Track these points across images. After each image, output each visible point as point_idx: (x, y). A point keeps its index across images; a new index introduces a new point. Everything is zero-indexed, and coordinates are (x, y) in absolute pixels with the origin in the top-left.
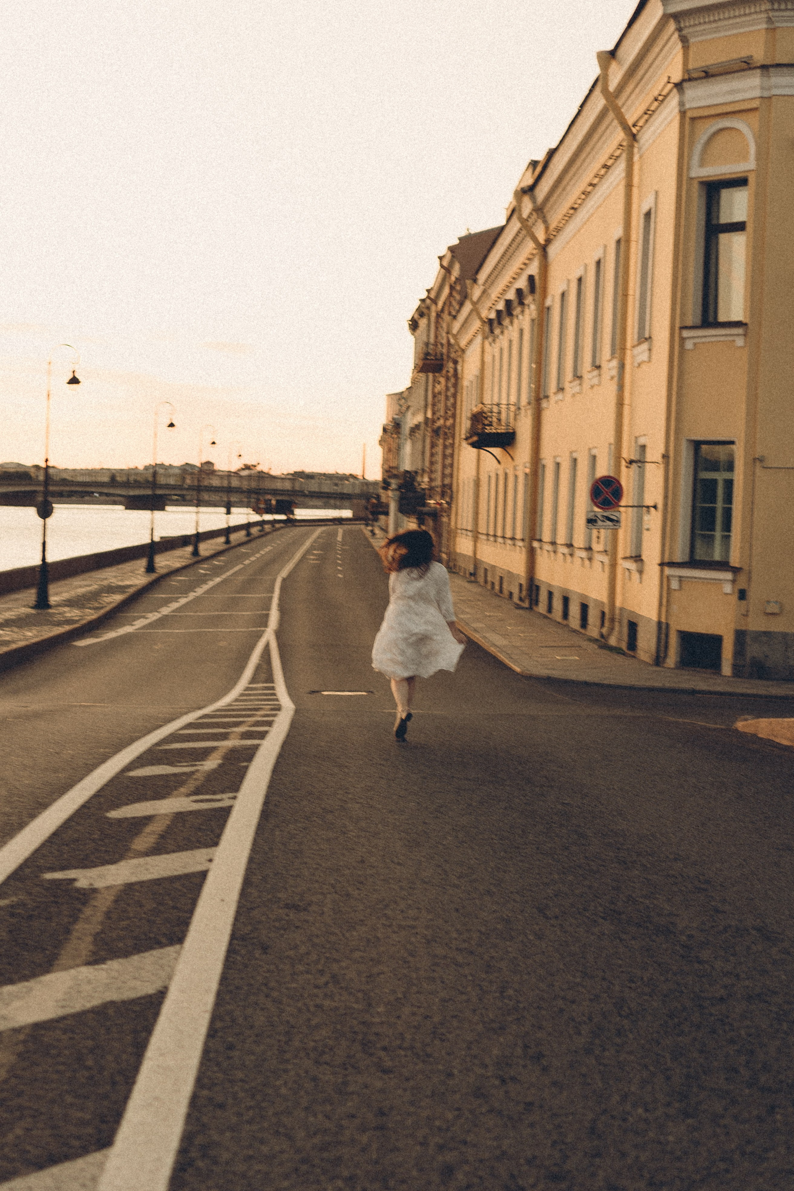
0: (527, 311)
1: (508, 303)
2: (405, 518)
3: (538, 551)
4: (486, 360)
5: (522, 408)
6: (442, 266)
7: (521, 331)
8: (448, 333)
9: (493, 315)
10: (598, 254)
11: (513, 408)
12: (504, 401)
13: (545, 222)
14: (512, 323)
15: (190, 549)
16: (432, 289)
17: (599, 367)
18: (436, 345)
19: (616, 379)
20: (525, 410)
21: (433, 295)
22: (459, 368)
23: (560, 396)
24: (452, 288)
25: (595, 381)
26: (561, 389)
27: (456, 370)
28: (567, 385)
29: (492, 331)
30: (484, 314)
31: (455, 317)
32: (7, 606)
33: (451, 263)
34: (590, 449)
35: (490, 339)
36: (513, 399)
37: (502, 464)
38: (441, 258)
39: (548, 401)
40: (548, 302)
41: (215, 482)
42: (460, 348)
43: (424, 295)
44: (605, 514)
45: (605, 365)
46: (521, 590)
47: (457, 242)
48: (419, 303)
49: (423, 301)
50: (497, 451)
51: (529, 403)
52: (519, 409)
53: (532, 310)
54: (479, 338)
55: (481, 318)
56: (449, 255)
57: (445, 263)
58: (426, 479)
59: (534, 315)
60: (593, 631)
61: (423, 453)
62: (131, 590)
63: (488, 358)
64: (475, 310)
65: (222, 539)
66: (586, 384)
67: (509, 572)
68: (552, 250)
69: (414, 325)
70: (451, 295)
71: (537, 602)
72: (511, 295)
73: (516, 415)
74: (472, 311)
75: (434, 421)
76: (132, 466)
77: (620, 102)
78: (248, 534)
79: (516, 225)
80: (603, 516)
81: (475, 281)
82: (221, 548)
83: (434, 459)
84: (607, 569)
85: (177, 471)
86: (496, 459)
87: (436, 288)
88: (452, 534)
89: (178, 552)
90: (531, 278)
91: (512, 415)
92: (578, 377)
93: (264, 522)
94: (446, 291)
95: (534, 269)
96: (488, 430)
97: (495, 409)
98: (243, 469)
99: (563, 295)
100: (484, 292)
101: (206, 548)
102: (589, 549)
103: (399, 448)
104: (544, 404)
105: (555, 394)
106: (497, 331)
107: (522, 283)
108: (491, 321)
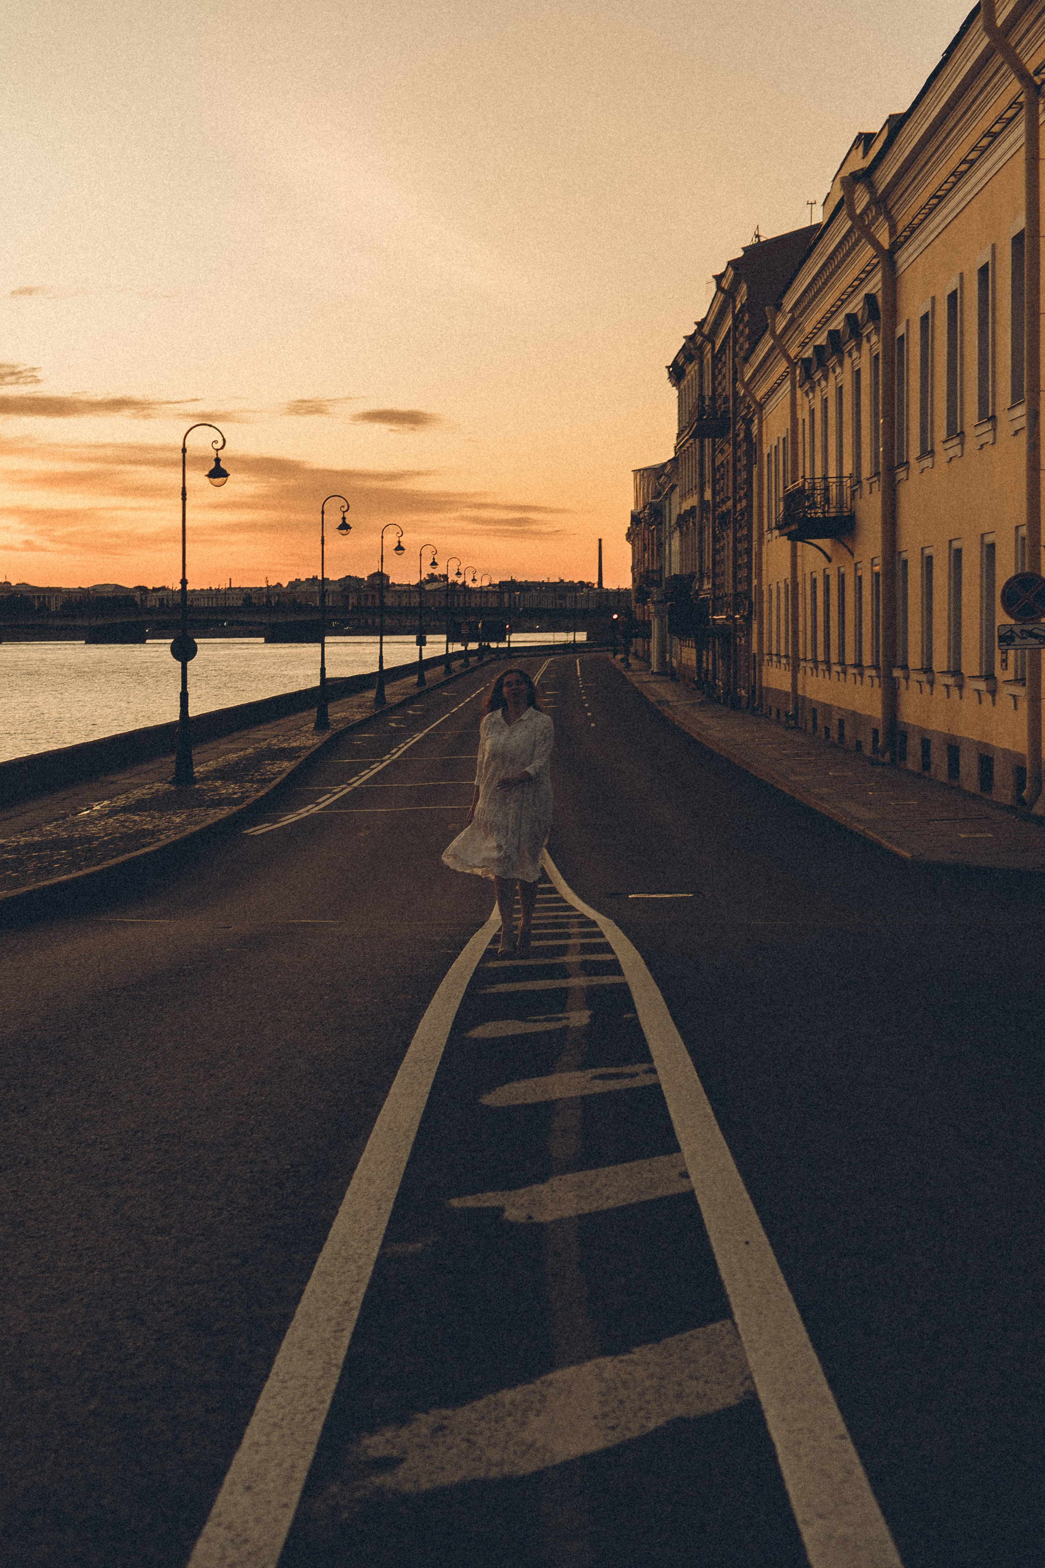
0: (865, 346)
1: (833, 334)
2: (676, 641)
3: (903, 681)
4: (799, 416)
5: (865, 482)
6: (719, 288)
7: (857, 374)
8: (735, 380)
9: (808, 353)
10: (985, 257)
11: (847, 482)
12: (832, 473)
13: (890, 218)
14: (841, 363)
15: (371, 694)
16: (704, 320)
17: (993, 418)
18: (713, 399)
19: (1024, 436)
20: (871, 484)
21: (706, 330)
22: (755, 429)
23: (927, 462)
24: (736, 319)
25: (988, 438)
26: (927, 452)
27: (748, 432)
28: (939, 448)
29: (808, 376)
30: (793, 352)
31: (746, 359)
32: (135, 780)
33: (736, 283)
34: (982, 535)
35: (807, 386)
36: (848, 469)
37: (834, 560)
38: (719, 278)
39: (908, 469)
40: (901, 330)
41: (389, 601)
42: (755, 401)
43: (691, 330)
44: (1025, 627)
45: (1003, 416)
46: (875, 740)
47: (741, 254)
48: (684, 341)
49: (690, 339)
50: (825, 543)
51: (877, 474)
52: (859, 482)
53: (874, 343)
54: (787, 385)
55: (788, 358)
56: (731, 273)
57: (725, 284)
58: (707, 586)
59: (879, 348)
60: (1004, 793)
61: (701, 551)
62: (304, 754)
63: (803, 414)
64: (780, 347)
65: (415, 679)
66: (971, 444)
67: (854, 713)
68: (904, 258)
69: (676, 372)
70: (735, 327)
71: (903, 757)
72: (838, 323)
73: (853, 493)
74: (772, 348)
75: (716, 505)
76: (273, 583)
77: (1013, 41)
78: (448, 670)
79: (844, 225)
80: (1022, 631)
81: (779, 307)
82: (416, 691)
83: (718, 558)
84: (1024, 705)
85: (338, 588)
86: (824, 553)
87: (711, 319)
88: (755, 663)
89: (355, 700)
90: (870, 299)
91: (847, 492)
92: (955, 432)
93: (466, 654)
94: (729, 322)
95: (875, 284)
96: (811, 514)
97: (819, 484)
98: (427, 582)
99: (925, 318)
100: (792, 321)
101: (393, 692)
102: (989, 676)
103: (661, 545)
104: (901, 475)
105: (919, 459)
106: (818, 375)
107: (856, 305)
108: (807, 362)
